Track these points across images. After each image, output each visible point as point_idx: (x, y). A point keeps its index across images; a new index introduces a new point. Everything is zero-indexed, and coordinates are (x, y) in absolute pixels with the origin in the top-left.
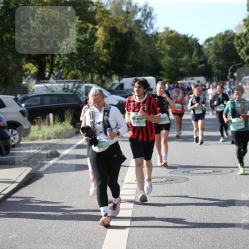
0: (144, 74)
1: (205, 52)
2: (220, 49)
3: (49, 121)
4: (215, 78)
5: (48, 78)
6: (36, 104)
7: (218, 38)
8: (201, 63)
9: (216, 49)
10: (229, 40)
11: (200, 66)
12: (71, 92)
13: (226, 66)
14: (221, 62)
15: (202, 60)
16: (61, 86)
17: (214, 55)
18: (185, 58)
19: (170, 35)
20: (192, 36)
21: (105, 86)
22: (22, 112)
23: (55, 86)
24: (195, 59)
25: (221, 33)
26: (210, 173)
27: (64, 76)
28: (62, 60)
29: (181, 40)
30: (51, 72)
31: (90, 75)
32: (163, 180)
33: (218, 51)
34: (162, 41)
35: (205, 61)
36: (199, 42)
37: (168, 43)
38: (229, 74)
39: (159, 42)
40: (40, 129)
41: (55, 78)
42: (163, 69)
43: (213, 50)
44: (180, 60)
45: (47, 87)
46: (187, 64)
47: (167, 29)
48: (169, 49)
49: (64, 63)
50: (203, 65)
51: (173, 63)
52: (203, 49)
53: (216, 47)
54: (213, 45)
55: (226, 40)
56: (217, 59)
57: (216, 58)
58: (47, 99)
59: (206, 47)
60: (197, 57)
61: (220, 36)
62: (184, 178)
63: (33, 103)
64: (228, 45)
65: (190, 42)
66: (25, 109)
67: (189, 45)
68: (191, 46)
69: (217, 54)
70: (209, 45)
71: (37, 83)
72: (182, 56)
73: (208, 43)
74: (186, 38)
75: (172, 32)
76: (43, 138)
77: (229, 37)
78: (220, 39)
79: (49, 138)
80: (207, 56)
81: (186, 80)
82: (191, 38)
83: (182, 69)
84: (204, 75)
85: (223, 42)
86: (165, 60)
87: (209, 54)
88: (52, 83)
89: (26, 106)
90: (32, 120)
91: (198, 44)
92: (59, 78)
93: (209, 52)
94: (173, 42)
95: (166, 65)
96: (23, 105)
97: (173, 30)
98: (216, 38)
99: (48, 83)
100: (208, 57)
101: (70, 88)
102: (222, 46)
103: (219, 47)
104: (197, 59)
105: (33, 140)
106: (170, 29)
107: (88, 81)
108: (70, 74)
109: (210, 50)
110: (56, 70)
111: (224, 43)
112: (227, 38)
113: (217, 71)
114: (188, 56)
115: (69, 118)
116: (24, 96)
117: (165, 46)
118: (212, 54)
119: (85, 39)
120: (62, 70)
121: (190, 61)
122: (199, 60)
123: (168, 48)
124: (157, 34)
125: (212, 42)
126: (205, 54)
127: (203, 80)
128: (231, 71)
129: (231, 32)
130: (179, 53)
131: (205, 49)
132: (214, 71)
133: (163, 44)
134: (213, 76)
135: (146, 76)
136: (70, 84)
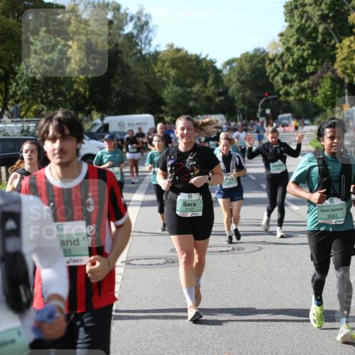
0: (138, 111)
1: (225, 79)
2: (247, 75)
4: (239, 117)
7: (243, 59)
8: (220, 94)
9: (241, 75)
10: (259, 63)
11: (217, 100)
12: (32, 135)
13: (255, 100)
14: (248, 94)
15: (221, 90)
16: (18, 127)
17: (238, 84)
18: (196, 88)
19: (176, 56)
20: (207, 56)
23: (9, 127)
24: (210, 90)
25: (247, 53)
26: (228, 251)
27: (22, 113)
28: (20, 89)
30: (4, 108)
33: (243, 78)
35: (224, 93)
36: (215, 64)
38: (260, 110)
39: (160, 64)
41: (10, 116)
42: (165, 104)
43: (237, 76)
44: (189, 90)
46: (200, 96)
47: (172, 46)
48: (173, 74)
49: (23, 94)
50: (222, 98)
51: (180, 95)
52: (221, 75)
53: (241, 72)
54: (237, 69)
55: (254, 63)
56: (242, 90)
57: (242, 88)
59: (225, 72)
60: (213, 88)
61: (246, 57)
64: (258, 69)
65: (204, 65)
67: (202, 70)
68: (204, 70)
69: (242, 82)
70: (231, 69)
72: (192, 85)
73: (228, 67)
74: (197, 60)
77: (259, 59)
78: (246, 61)
80: (227, 85)
82: (205, 59)
83: (191, 104)
84: (223, 112)
85: (251, 65)
87: (230, 83)
88: (5, 123)
91: (215, 67)
92: (16, 115)
93: (230, 80)
97: (179, 47)
98: (241, 59)
100: (230, 86)
101: (31, 130)
102: (249, 71)
103: (245, 72)
106: (175, 47)
108: (32, 109)
109: (232, 76)
110: (13, 105)
111: (252, 67)
112: (256, 60)
113: (242, 106)
114: (201, 84)
117: (168, 71)
118: (235, 83)
120: (19, 104)
121: (203, 92)
123: (173, 72)
124: (157, 53)
126: (225, 83)
127: (222, 119)
128: (262, 106)
129: (262, 50)
130: (188, 81)
131: (224, 75)
132: (238, 106)
133: (166, 68)
134: (236, 113)
135: (141, 113)
136: (32, 125)
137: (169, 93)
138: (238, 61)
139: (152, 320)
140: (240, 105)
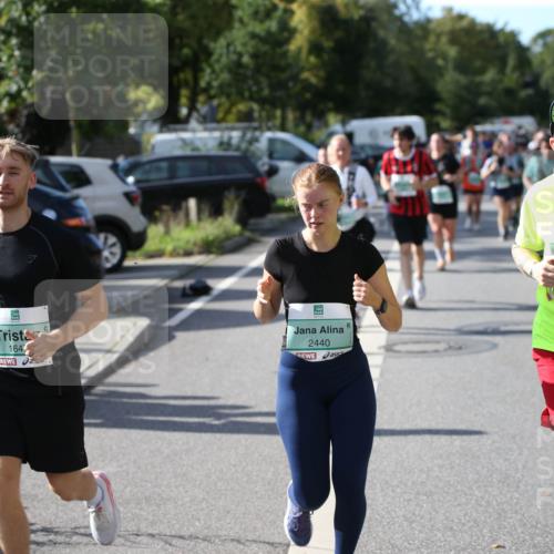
1: (535, 61)
3: (187, 215)
5: (186, 120)
6: (159, 178)
8: (527, 85)
11: (523, 93)
12: (236, 150)
15: (528, 79)
18: (490, 75)
19: (457, 26)
22: (128, 196)
23: (201, 137)
24: (511, 78)
27: (220, 115)
28: (216, 79)
29: (481, 37)
30: (192, 108)
31: (278, 113)
34: (438, 36)
35: (534, 83)
37: (454, 41)
39: (432, 39)
40: (167, 232)
41: (201, 119)
42: (441, 100)
44: (478, 79)
45: (184, 141)
46: (495, 88)
47: (450, 10)
48: (454, 54)
49: (221, 87)
50: (530, 91)
52: (529, 54)
58: (183, 168)
59: (536, 49)
60: (516, 75)
62: (487, 342)
63: (153, 176)
65: (501, 39)
66: (133, 188)
67: (498, 46)
68: (502, 47)
70: (545, 45)
71: (161, 131)
72: (482, 71)
73: (541, 42)
74: (491, 32)
75: (461, 17)
76: (174, 254)
79: (188, 254)
80: (539, 70)
81: (493, 124)
82: (502, 30)
83: (483, 101)
84: (532, 113)
86: (448, 79)
87: (544, 66)
89: (137, 182)
90: (150, 213)
91: (519, 43)
92: (210, 119)
93: (543, 62)
94: (464, 40)
95: (448, 92)
96: (131, 179)
99: (185, 130)
100: (542, 72)
101: (235, 141)
104: (518, 77)
105: (151, 256)
106: (455, 12)
107: (274, 125)
108: (234, 110)
109: (546, 57)
110: (205, 103)
114: (497, 70)
115: (232, 208)
116: (132, 159)
117: (445, 48)
118: (551, 67)
119: (269, 32)
120: (215, 102)
121: (501, 81)
122: (521, 79)
123: (453, 52)
124: (428, 21)
125: (550, 39)
126: (534, 67)
127: (531, 124)
131: (534, 55)
133: (442, 44)
136: (236, 135)
137: (448, 83)
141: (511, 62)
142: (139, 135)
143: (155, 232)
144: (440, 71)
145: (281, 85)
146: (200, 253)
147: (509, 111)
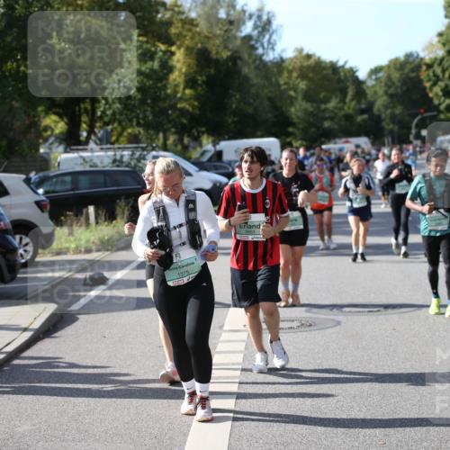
0: (259, 133)
1: (369, 92)
2: (397, 87)
3: (87, 219)
4: (387, 140)
5: (86, 143)
6: (63, 189)
7: (392, 66)
8: (363, 112)
9: (389, 87)
10: (412, 71)
11: (360, 118)
12: (127, 166)
13: (407, 118)
14: (398, 110)
15: (363, 106)
16: (108, 156)
17: (385, 98)
18: (332, 104)
19: (305, 64)
20: (346, 63)
21: (187, 155)
22: (38, 203)
23: (98, 156)
24: (351, 106)
25: (397, 59)
26: (378, 311)
27: (114, 138)
28: (110, 108)
29: (325, 72)
30: (91, 131)
31: (161, 135)
32: (295, 324)
33: (392, 91)
34: (290, 72)
35: (368, 110)
36: (357, 74)
37: (303, 76)
38: (413, 131)
39: (286, 74)
40: (71, 234)
41: (98, 142)
42: (293, 124)
43: (384, 89)
44: (323, 106)
45: (84, 159)
46: (336, 114)
47: (301, 51)
48: (304, 87)
49: (114, 114)
50: (365, 116)
51: (311, 113)
52: (364, 87)
53: (389, 83)
54: (383, 80)
55: (406, 71)
56: (391, 105)
57: (390, 103)
58: (83, 180)
59: (371, 83)
60: (354, 103)
61: (395, 64)
62: (332, 320)
63: (58, 188)
64: (411, 79)
65: (342, 74)
66: (43, 198)
67: (339, 80)
68: (343, 81)
69: (391, 96)
70: (376, 79)
71: (66, 152)
72: (327, 100)
73: (374, 77)
74: (334, 68)
75: (309, 56)
76: (77, 251)
77: (412, 66)
78: (396, 69)
79: (88, 251)
80: (372, 100)
81: (335, 143)
82: (343, 67)
83: (327, 124)
84: (367, 135)
85: (401, 74)
86: (298, 107)
87: (376, 97)
88: (92, 151)
89: (46, 193)
90: (57, 218)
91: (357, 77)
92: (105, 141)
93: (375, 93)
94: (311, 75)
95: (298, 117)
96: (41, 191)
97: (311, 53)
98: (388, 67)
99: (85, 150)
100: (375, 101)
101: (125, 159)
102: (399, 81)
103: (393, 83)
104: (356, 105)
105: (58, 253)
106: (305, 52)
107: (157, 146)
108: (125, 134)
109: (378, 89)
110: (101, 128)
111: (404, 76)
112: (409, 67)
113: (391, 126)
114: (338, 100)
115: (123, 213)
116: (41, 174)
117: (296, 82)
118: (382, 96)
119: (152, 70)
120: (110, 127)
121: (342, 109)
122: (358, 107)
123: (303, 85)
124: (282, 60)
125: (381, 75)
126: (369, 96)
127: (366, 143)
128: (417, 126)
129: (415, 55)
130: (322, 95)
131: (368, 87)
132: (386, 127)
133: (293, 79)
134: (383, 136)
135: (262, 136)
136: (126, 153)
137: (297, 110)
138: (386, 69)
139: (285, 399)
140: (388, 125)
141: (350, 93)
142: (48, 154)
143: (61, 233)
144: (292, 100)
145: (163, 112)
146: (98, 251)
147: (348, 133)
